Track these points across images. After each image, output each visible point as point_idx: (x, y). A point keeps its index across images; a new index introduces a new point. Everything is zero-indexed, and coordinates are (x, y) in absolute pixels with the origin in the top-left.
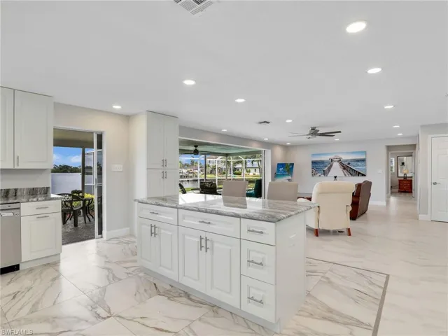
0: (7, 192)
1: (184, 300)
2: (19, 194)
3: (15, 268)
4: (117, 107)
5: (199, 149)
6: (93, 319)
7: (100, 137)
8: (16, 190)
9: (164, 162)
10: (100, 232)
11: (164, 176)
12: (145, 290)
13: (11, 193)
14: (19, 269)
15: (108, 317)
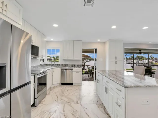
0: (73, 65)
1: (103, 109)
2: (75, 66)
3: (72, 84)
4: (99, 40)
5: (142, 51)
6: (76, 102)
7: (96, 50)
8: (75, 65)
9: (116, 58)
10: (95, 80)
11: (116, 63)
12: (94, 101)
13: (74, 66)
14: (72, 85)
15: (79, 104)
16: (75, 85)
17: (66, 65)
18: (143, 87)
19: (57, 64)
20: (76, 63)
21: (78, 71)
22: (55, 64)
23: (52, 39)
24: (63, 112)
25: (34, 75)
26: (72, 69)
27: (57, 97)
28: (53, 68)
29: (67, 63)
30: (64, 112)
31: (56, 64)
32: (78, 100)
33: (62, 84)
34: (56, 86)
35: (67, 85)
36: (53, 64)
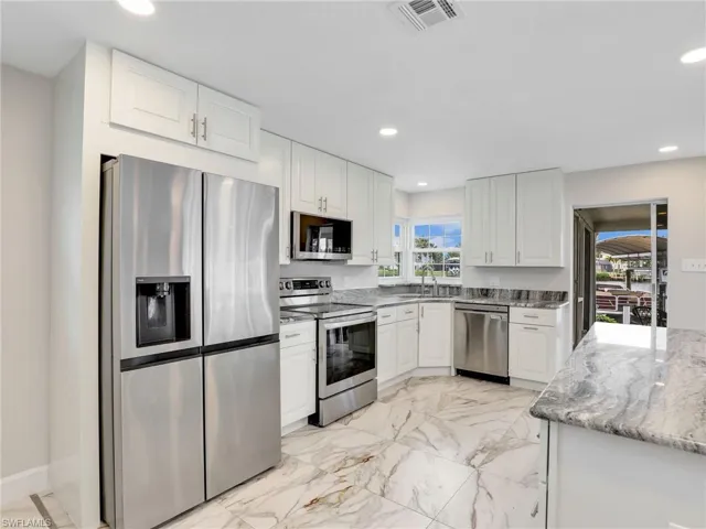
0: (520, 292)
2: (531, 296)
3: (510, 379)
4: (668, 149)
6: (463, 456)
8: (528, 292)
13: (524, 295)
14: (508, 383)
15: (474, 466)
16: (519, 389)
17: (485, 293)
18: (666, 444)
19: (451, 287)
20: (537, 285)
21: (536, 321)
22: (440, 286)
23: (422, 184)
24: (388, 474)
25: (317, 320)
26: (505, 309)
27: (409, 417)
28: (417, 302)
29: (494, 282)
30: (392, 473)
31: (444, 287)
32: (482, 451)
33: (462, 373)
34: (435, 377)
35: (484, 382)
36: (432, 286)
